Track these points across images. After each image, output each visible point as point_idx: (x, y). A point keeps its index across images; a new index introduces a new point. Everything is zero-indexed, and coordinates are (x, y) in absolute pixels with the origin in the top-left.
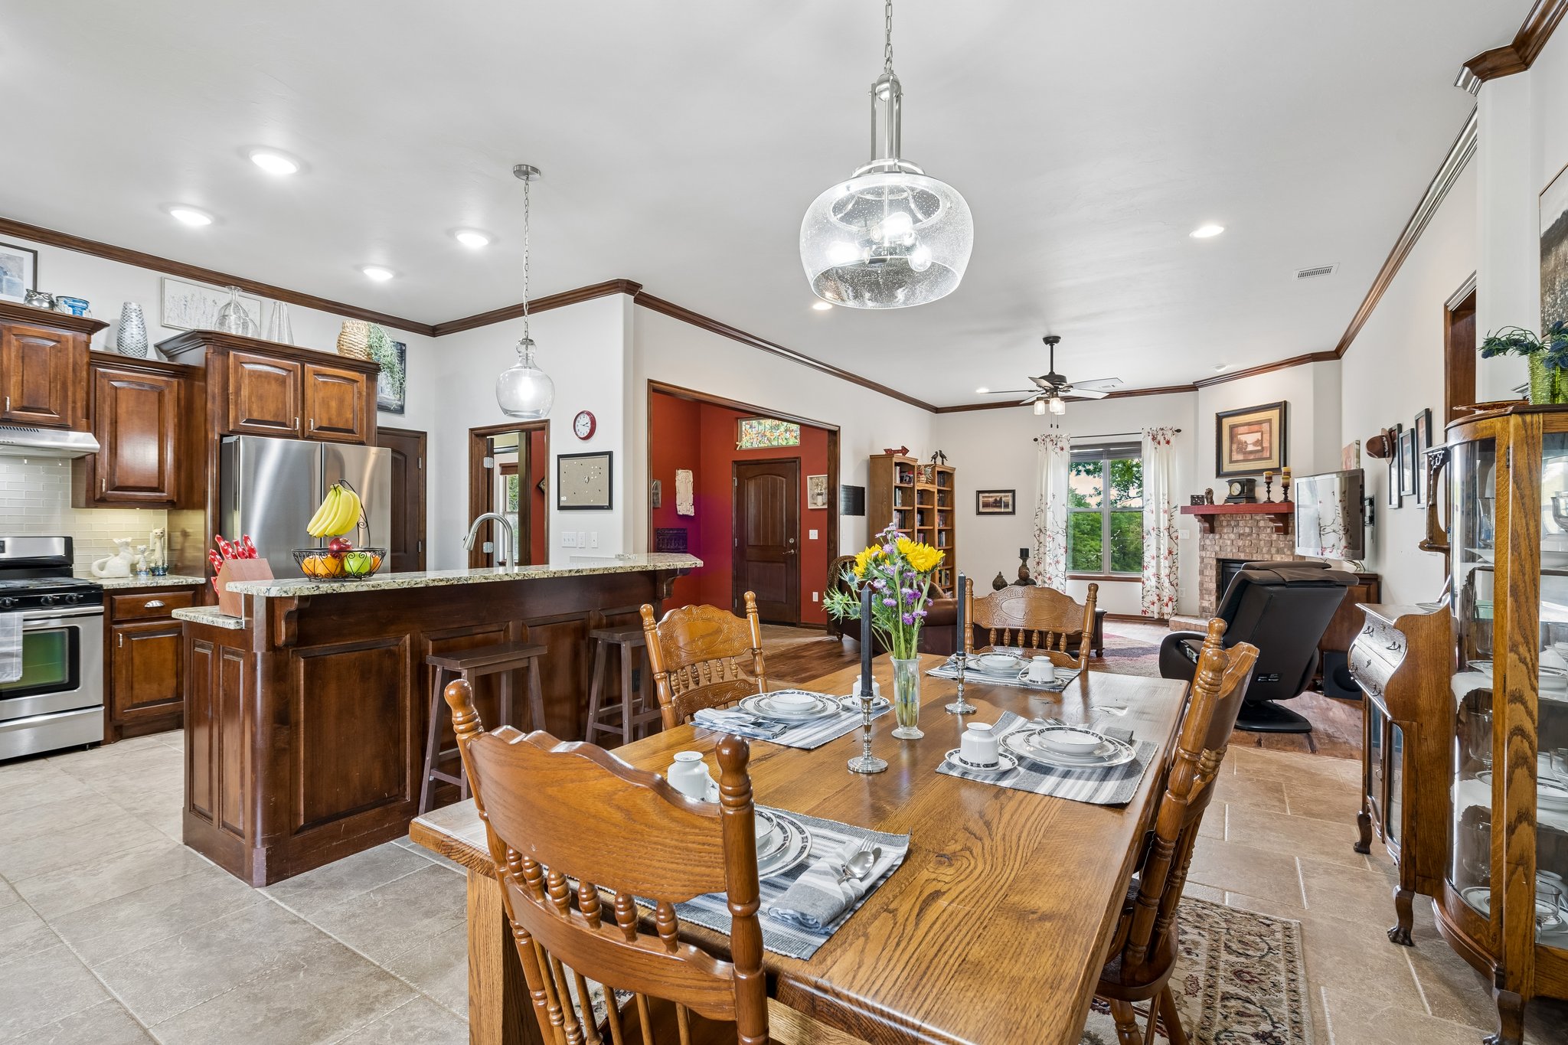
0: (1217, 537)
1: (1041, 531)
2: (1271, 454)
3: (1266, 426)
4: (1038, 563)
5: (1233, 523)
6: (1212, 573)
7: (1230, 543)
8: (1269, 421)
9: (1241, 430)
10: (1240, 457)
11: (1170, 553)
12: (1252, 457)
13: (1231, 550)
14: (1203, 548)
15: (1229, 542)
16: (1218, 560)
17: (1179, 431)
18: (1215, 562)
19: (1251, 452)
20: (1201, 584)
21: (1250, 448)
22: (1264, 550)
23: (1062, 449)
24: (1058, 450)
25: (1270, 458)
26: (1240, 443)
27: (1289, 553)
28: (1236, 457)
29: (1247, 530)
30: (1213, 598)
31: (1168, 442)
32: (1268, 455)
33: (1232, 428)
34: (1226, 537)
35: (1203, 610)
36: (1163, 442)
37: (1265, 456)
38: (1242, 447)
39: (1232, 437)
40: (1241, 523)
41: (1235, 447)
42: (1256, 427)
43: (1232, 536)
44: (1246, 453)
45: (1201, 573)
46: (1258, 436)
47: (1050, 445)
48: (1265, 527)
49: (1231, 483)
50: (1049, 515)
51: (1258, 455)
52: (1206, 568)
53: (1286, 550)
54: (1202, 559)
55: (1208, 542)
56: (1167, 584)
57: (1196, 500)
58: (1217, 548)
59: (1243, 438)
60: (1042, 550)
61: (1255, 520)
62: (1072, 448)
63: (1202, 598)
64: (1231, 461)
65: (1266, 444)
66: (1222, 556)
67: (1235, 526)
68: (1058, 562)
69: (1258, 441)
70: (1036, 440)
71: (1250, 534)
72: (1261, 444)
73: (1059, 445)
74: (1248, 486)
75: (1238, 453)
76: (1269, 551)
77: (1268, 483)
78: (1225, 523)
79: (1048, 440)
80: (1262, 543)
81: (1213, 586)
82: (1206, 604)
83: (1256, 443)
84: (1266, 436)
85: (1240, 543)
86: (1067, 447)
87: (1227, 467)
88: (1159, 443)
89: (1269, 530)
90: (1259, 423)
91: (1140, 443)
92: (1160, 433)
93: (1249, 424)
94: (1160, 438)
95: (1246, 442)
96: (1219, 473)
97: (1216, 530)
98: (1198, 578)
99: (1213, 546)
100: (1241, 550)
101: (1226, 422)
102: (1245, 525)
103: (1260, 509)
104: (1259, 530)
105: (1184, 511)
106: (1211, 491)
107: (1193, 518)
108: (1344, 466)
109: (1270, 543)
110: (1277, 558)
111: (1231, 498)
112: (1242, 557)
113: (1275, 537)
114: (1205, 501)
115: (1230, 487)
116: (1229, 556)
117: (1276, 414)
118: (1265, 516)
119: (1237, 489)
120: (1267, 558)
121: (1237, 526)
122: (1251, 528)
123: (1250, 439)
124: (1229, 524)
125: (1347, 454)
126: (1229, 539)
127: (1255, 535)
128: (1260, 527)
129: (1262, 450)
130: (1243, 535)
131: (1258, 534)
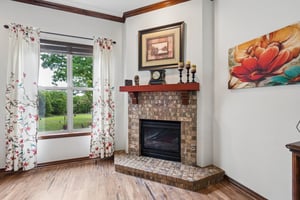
0: (140, 106)
1: (11, 103)
3: (170, 39)
4: (9, 131)
5: (150, 98)
6: (136, 128)
7: (149, 110)
8: (173, 35)
9: (154, 41)
10: (153, 58)
11: (110, 116)
12: (161, 58)
13: (149, 115)
14: (130, 113)
16: (141, 120)
17: (115, 42)
18: (138, 121)
19: (160, 55)
20: (130, 135)
21: (160, 52)
22: (172, 114)
23: (33, 39)
24: (29, 40)
25: (173, 57)
26: (153, 49)
27: (189, 116)
28: (150, 58)
29: (160, 102)
30: (137, 143)
31: (109, 48)
33: (148, 40)
34: (146, 106)
35: (131, 150)
36: (106, 47)
37: (169, 56)
38: (155, 53)
40: (156, 98)
41: (150, 52)
42: (163, 39)
43: (150, 106)
44: (156, 55)
45: (130, 128)
46: (165, 44)
47: (21, 34)
48: (172, 100)
49: (152, 72)
50: (20, 91)
51: (165, 56)
52: (132, 125)
53: (187, 115)
54: (130, 119)
55: (134, 109)
56: (107, 135)
57: (128, 82)
58: (140, 113)
59: (155, 46)
60: (12, 120)
62: (42, 41)
63: (130, 143)
64: (147, 61)
65: (170, 49)
66: (143, 117)
68: (28, 129)
69: (165, 47)
70: (7, 27)
71: (162, 104)
72: (167, 49)
73: (29, 35)
74: (162, 72)
75: (152, 55)
76: (175, 115)
77: (181, 70)
78: (145, 98)
79: (19, 29)
80: (170, 110)
81: (137, 136)
82: (133, 146)
83: (163, 49)
84: (171, 45)
85: (155, 110)
86: (37, 39)
87: (144, 65)
88: (104, 48)
89: (175, 102)
90: (166, 37)
91: (92, 47)
92: (104, 42)
93: (160, 37)
94: (104, 44)
95: (157, 49)
96: (141, 68)
97: (140, 101)
98: (127, 131)
99: (137, 111)
100: (156, 114)
101: (145, 37)
102: (158, 99)
103: (173, 88)
104: (168, 102)
105: (122, 89)
106: (137, 78)
107: (126, 94)
108: (242, 56)
109: (175, 110)
110: (181, 119)
111: (153, 81)
112: (157, 118)
113: (179, 106)
114: (134, 84)
115: (152, 74)
116: (148, 118)
117: (176, 31)
118: (173, 93)
119: (157, 75)
120: (174, 119)
121: (153, 99)
122: (162, 101)
123: (160, 47)
124: (147, 98)
125: (257, 43)
126: (148, 107)
127: (165, 105)
128: (169, 100)
129: (168, 53)
130: (157, 105)
131: (167, 105)
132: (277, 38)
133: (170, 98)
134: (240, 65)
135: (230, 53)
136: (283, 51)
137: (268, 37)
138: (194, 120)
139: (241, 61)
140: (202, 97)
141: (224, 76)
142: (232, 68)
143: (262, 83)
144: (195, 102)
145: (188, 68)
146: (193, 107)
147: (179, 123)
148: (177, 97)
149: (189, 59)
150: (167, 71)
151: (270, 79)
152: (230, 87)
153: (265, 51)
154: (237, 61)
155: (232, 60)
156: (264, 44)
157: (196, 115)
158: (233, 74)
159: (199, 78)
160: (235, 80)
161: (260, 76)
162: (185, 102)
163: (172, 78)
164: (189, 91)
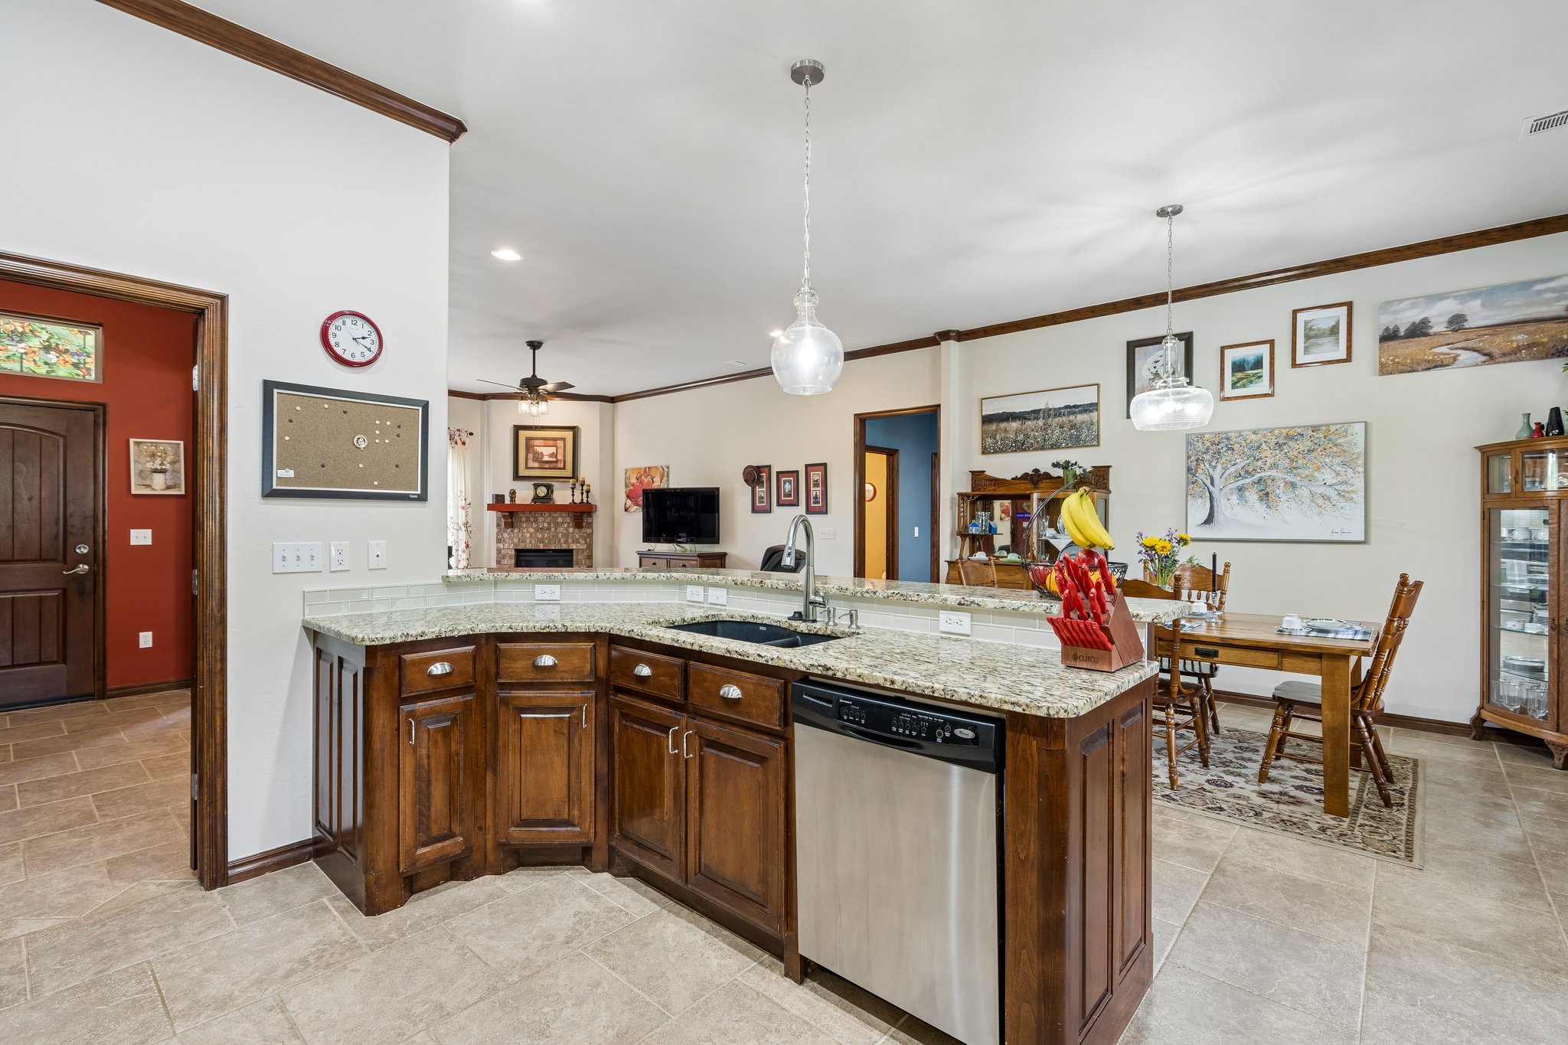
0: (516, 531)
2: (564, 465)
3: (560, 444)
5: (532, 519)
6: (510, 562)
7: (530, 536)
8: (563, 439)
9: (537, 442)
10: (536, 465)
11: (467, 546)
12: (547, 466)
13: (531, 542)
14: (499, 541)
15: (528, 535)
16: (517, 551)
17: (471, 434)
18: (513, 552)
19: (547, 462)
21: (546, 458)
22: (562, 541)
25: (564, 468)
26: (535, 453)
27: (583, 542)
28: (531, 464)
29: (546, 525)
31: (464, 443)
32: (562, 466)
33: (528, 440)
34: (525, 531)
36: (459, 442)
37: (559, 466)
38: (538, 457)
39: (528, 448)
40: (540, 519)
41: (530, 456)
42: (551, 443)
43: (532, 530)
44: (540, 462)
45: (499, 563)
46: (553, 450)
48: (562, 523)
49: (536, 486)
51: (553, 465)
52: (504, 557)
53: (580, 540)
54: (499, 551)
55: (506, 535)
57: (499, 498)
58: (516, 540)
59: (539, 449)
61: (553, 517)
64: (527, 468)
65: (560, 457)
66: (521, 546)
67: (534, 522)
69: (554, 453)
71: (549, 528)
72: (556, 457)
74: (549, 488)
75: (534, 461)
76: (566, 542)
77: (573, 489)
78: (524, 519)
80: (560, 535)
83: (551, 455)
84: (560, 451)
85: (539, 535)
87: (522, 472)
88: (456, 443)
89: (566, 525)
90: (555, 439)
92: (457, 433)
93: (545, 439)
94: (457, 438)
95: (542, 453)
96: (517, 477)
97: (516, 523)
99: (511, 539)
100: (542, 541)
101: (523, 434)
102: (544, 521)
103: (562, 508)
104: (557, 525)
105: (490, 507)
106: (513, 493)
107: (493, 514)
108: (633, 481)
109: (566, 535)
110: (574, 546)
111: (536, 498)
112: (541, 547)
113: (571, 530)
114: (507, 501)
115: (536, 489)
116: (529, 547)
117: (569, 435)
118: (563, 514)
119: (542, 492)
120: (564, 547)
121: (536, 521)
122: (549, 523)
123: (546, 452)
124: (528, 520)
125: (642, 472)
126: (528, 532)
127: (553, 529)
128: (558, 523)
129: (556, 462)
130: (541, 529)
131: (556, 529)
133: (560, 520)
134: (632, 488)
135: (626, 474)
138: (590, 547)
139: (633, 485)
140: (600, 521)
141: (621, 498)
144: (590, 525)
145: (582, 486)
146: (589, 531)
147: (571, 551)
148: (568, 520)
149: (584, 473)
150: (556, 485)
152: (626, 510)
155: (627, 481)
156: (646, 474)
157: (592, 540)
158: (628, 497)
159: (595, 498)
160: (629, 502)
162: (579, 525)
163: (562, 496)
164: (582, 513)
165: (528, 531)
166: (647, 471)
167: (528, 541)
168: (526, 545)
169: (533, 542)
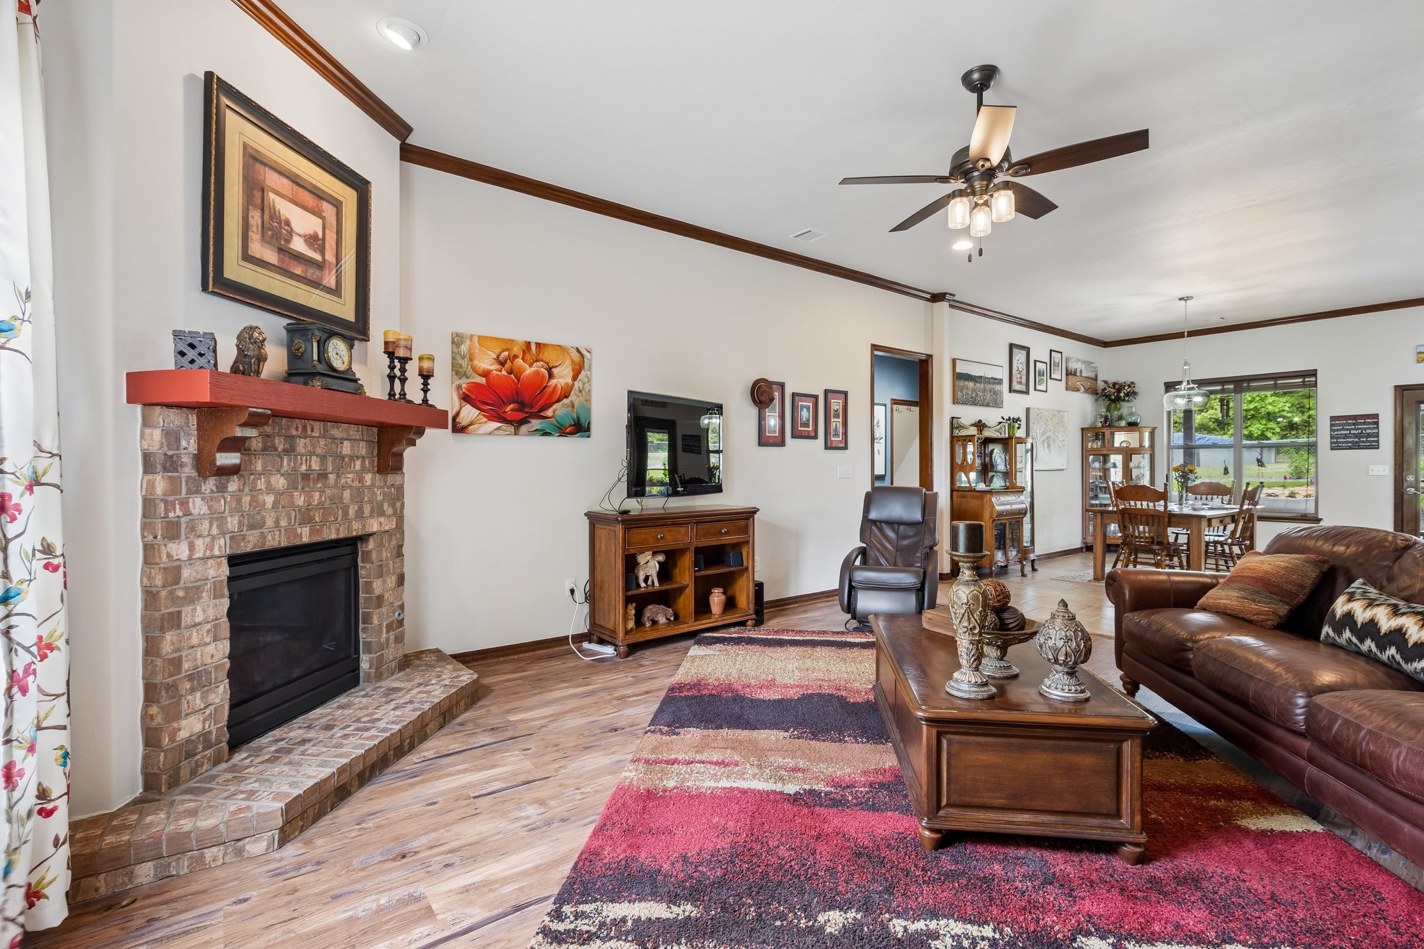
2: (339, 284)
3: (328, 212)
5: (280, 444)
8: (337, 205)
9: (271, 178)
10: (271, 256)
12: (298, 270)
13: (277, 522)
15: (269, 500)
19: (299, 257)
21: (298, 245)
25: (339, 293)
26: (271, 214)
28: (258, 249)
29: (315, 466)
32: (333, 284)
33: (250, 156)
34: (261, 484)
37: (326, 281)
39: (254, 190)
40: (301, 445)
41: (256, 217)
42: (309, 199)
44: (284, 251)
48: (352, 458)
51: (312, 272)
53: (385, 506)
55: (198, 506)
58: (232, 523)
59: (279, 206)
61: (334, 439)
65: (330, 255)
66: (249, 545)
67: (286, 451)
69: (315, 236)
71: (323, 476)
72: (322, 251)
75: (267, 240)
76: (360, 515)
80: (347, 494)
83: (312, 240)
84: (331, 238)
89: (358, 465)
90: (319, 194)
95: (288, 223)
99: (217, 518)
100: (304, 516)
101: (239, 131)
102: (312, 451)
104: (340, 464)
108: (487, 362)
109: (359, 495)
112: (305, 535)
113: (368, 477)
116: (275, 540)
123: (296, 222)
125: (516, 350)
126: (270, 489)
127: (332, 477)
128: (343, 458)
129: (320, 266)
130: (306, 477)
131: (338, 476)
132: (549, 356)
133: (346, 448)
134: (483, 381)
135: (455, 344)
136: (553, 382)
137: (533, 347)
138: (399, 524)
139: (486, 374)
142: (464, 383)
143: (524, 428)
148: (362, 449)
151: (536, 424)
152: (457, 428)
153: (529, 371)
154: (474, 369)
156: (528, 356)
158: (466, 398)
160: (469, 412)
161: (521, 416)
165: (268, 483)
166: (535, 350)
167: (270, 523)
168: (263, 536)
169: (283, 523)
